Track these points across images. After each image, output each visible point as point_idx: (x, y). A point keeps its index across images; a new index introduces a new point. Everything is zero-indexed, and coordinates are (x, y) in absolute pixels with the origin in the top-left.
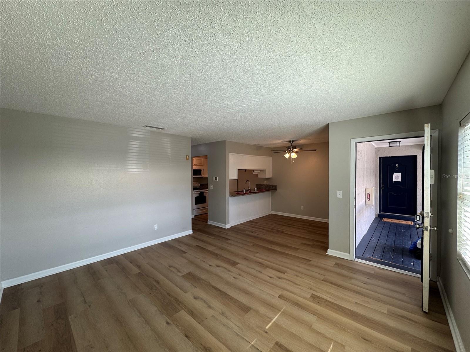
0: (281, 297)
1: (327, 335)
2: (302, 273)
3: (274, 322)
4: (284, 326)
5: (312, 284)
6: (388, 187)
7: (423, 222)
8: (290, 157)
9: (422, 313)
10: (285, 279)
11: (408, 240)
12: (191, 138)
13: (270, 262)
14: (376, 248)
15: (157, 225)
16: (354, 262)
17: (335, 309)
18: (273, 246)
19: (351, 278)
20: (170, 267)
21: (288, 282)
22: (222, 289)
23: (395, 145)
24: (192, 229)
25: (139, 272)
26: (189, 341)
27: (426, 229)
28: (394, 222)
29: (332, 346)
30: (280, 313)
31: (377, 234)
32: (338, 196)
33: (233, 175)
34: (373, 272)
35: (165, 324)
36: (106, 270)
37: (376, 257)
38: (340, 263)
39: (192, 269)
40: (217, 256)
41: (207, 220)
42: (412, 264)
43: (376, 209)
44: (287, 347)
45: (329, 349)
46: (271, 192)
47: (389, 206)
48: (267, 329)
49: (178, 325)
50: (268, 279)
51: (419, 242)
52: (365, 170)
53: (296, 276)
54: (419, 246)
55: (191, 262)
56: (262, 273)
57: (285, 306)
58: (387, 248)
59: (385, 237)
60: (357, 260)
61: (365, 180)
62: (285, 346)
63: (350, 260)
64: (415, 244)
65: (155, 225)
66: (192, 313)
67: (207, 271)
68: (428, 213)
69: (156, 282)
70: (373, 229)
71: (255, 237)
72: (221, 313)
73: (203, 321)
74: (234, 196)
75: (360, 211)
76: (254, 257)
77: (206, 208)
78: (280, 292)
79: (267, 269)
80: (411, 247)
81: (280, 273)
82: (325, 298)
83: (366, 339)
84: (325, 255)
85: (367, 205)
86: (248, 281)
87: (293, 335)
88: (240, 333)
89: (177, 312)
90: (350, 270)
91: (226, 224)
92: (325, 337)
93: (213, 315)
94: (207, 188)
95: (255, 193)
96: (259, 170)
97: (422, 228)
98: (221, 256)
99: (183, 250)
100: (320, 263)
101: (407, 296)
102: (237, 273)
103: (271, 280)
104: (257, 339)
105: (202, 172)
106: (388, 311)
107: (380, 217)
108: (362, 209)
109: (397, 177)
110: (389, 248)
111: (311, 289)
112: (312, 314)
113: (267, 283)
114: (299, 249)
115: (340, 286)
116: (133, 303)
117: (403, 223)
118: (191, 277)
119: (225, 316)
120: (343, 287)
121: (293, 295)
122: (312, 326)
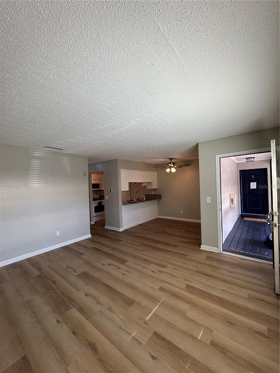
0: (161, 289)
1: (198, 321)
2: (180, 267)
3: (154, 312)
4: (162, 316)
5: (187, 275)
6: (247, 193)
7: (273, 220)
8: (170, 171)
9: (275, 295)
10: (166, 273)
11: (263, 234)
12: (88, 157)
13: (154, 258)
14: (239, 242)
15: (58, 232)
16: (222, 255)
17: (206, 297)
18: (157, 244)
19: (219, 268)
20: (67, 268)
21: (168, 275)
22: (111, 286)
23: (251, 160)
24: (91, 233)
25: (39, 274)
26: (75, 338)
27: (275, 225)
28: (252, 220)
29: (202, 332)
30: (159, 304)
31: (240, 230)
32: (208, 202)
33: (124, 187)
34: (236, 262)
35: (55, 322)
36: (9, 274)
37: (239, 250)
38: (211, 256)
39: (86, 269)
40: (110, 256)
41: (104, 225)
42: (267, 253)
43: (239, 210)
44: (163, 336)
45: (200, 334)
46: (157, 200)
47: (248, 208)
48: (147, 320)
49: (68, 322)
50: (151, 273)
51: (271, 235)
52: (229, 180)
53: (175, 269)
54: (271, 239)
55: (87, 262)
56: (146, 268)
57: (164, 297)
58: (248, 242)
59: (245, 232)
60: (224, 253)
61: (229, 188)
62: (162, 335)
63: (219, 253)
64: (268, 237)
65: (57, 232)
66: (81, 310)
67: (101, 270)
68: (276, 212)
69: (53, 283)
70: (237, 227)
71: (143, 238)
72: (108, 308)
73: (91, 317)
74: (126, 205)
75: (226, 213)
76: (141, 255)
77: (104, 215)
78: (161, 285)
79: (152, 264)
80: (265, 240)
81: (162, 267)
82: (198, 288)
83: (231, 323)
84: (199, 250)
85: (232, 208)
86: (134, 276)
87: (169, 324)
88: (123, 326)
89: (68, 310)
90: (219, 261)
91: (120, 228)
92: (197, 324)
93: (101, 310)
94: (104, 199)
95: (143, 201)
96: (147, 183)
97: (272, 224)
98: (113, 255)
99: (81, 252)
100: (195, 257)
101: (263, 281)
102: (126, 270)
103: (154, 275)
104: (138, 331)
105: (100, 186)
106: (249, 296)
107: (242, 217)
108: (227, 212)
109: (253, 185)
110: (249, 241)
111: (186, 280)
112: (186, 302)
113: (150, 277)
114: (178, 246)
115: (210, 276)
116: (28, 305)
117: (259, 221)
118: (85, 276)
119: (111, 311)
120: (213, 276)
121: (171, 287)
122: (186, 314)
